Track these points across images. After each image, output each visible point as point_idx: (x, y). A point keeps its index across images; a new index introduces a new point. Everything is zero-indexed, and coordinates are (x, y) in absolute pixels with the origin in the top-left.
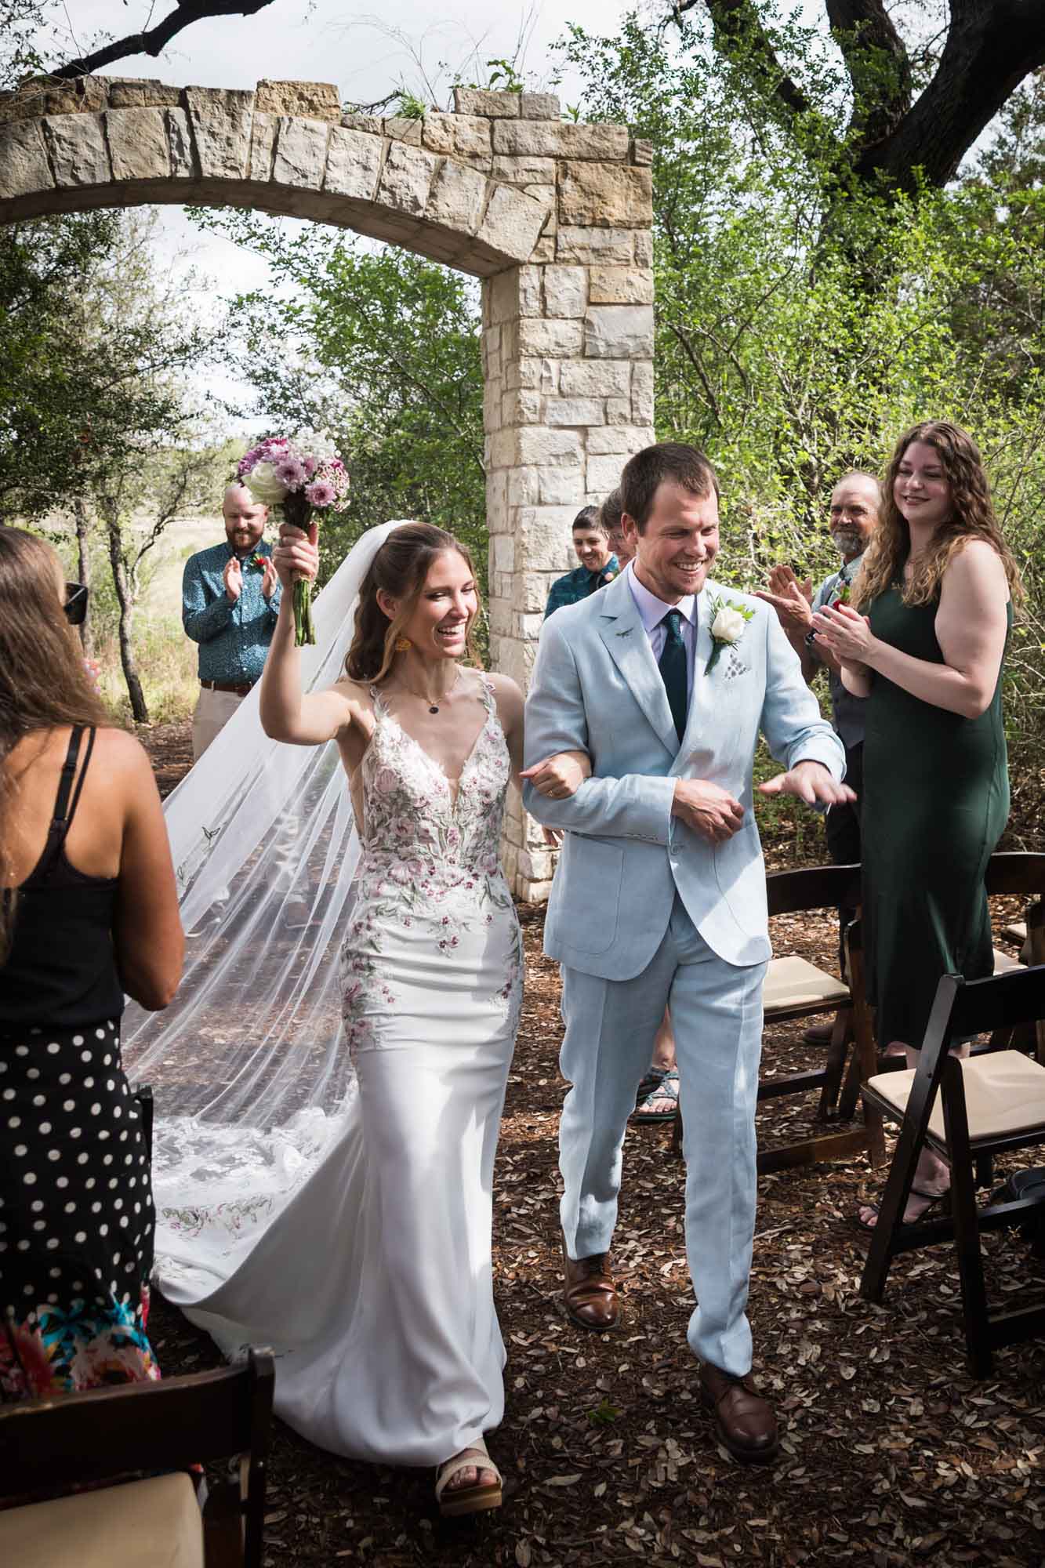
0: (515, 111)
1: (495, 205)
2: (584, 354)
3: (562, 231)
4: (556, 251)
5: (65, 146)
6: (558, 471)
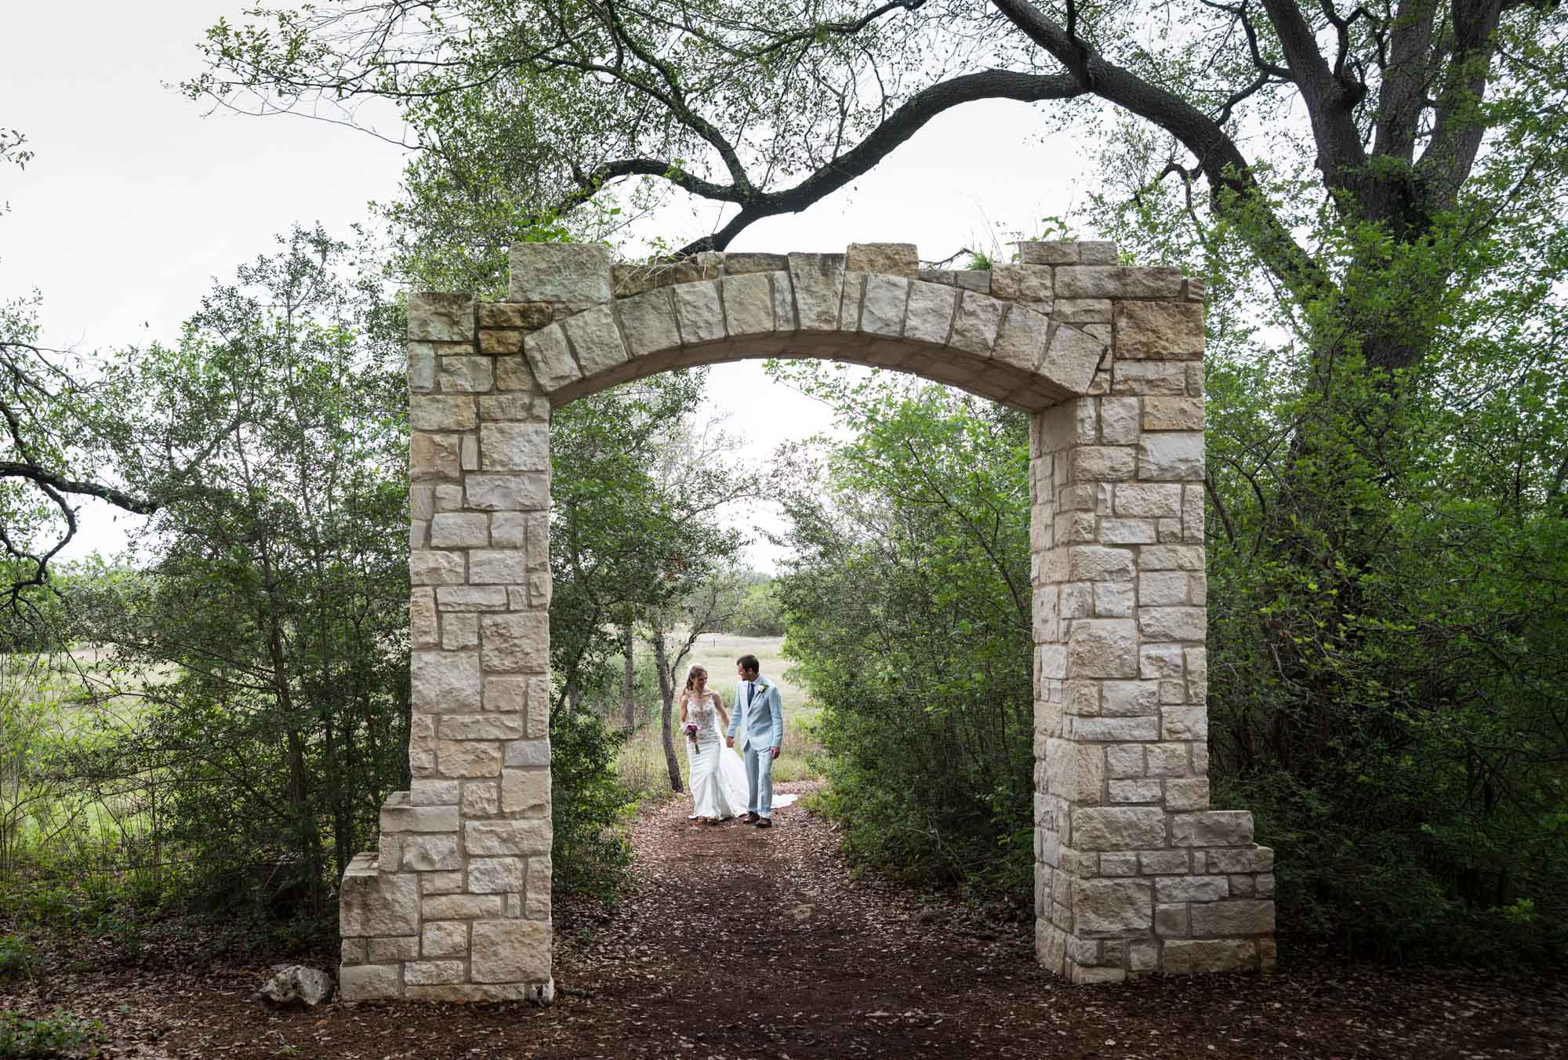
0: (1075, 258)
1: (1055, 344)
2: (1136, 477)
3: (1117, 366)
4: (1112, 383)
5: (690, 308)
6: (1112, 586)
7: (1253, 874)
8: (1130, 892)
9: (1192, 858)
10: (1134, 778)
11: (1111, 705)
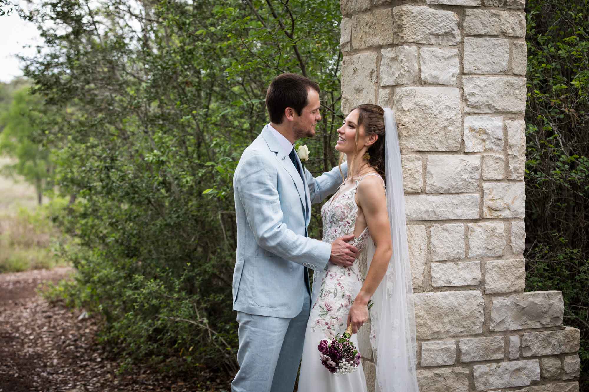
6: (436, 49)
7: (561, 356)
8: (450, 382)
9: (507, 342)
10: (456, 260)
11: (434, 181)
